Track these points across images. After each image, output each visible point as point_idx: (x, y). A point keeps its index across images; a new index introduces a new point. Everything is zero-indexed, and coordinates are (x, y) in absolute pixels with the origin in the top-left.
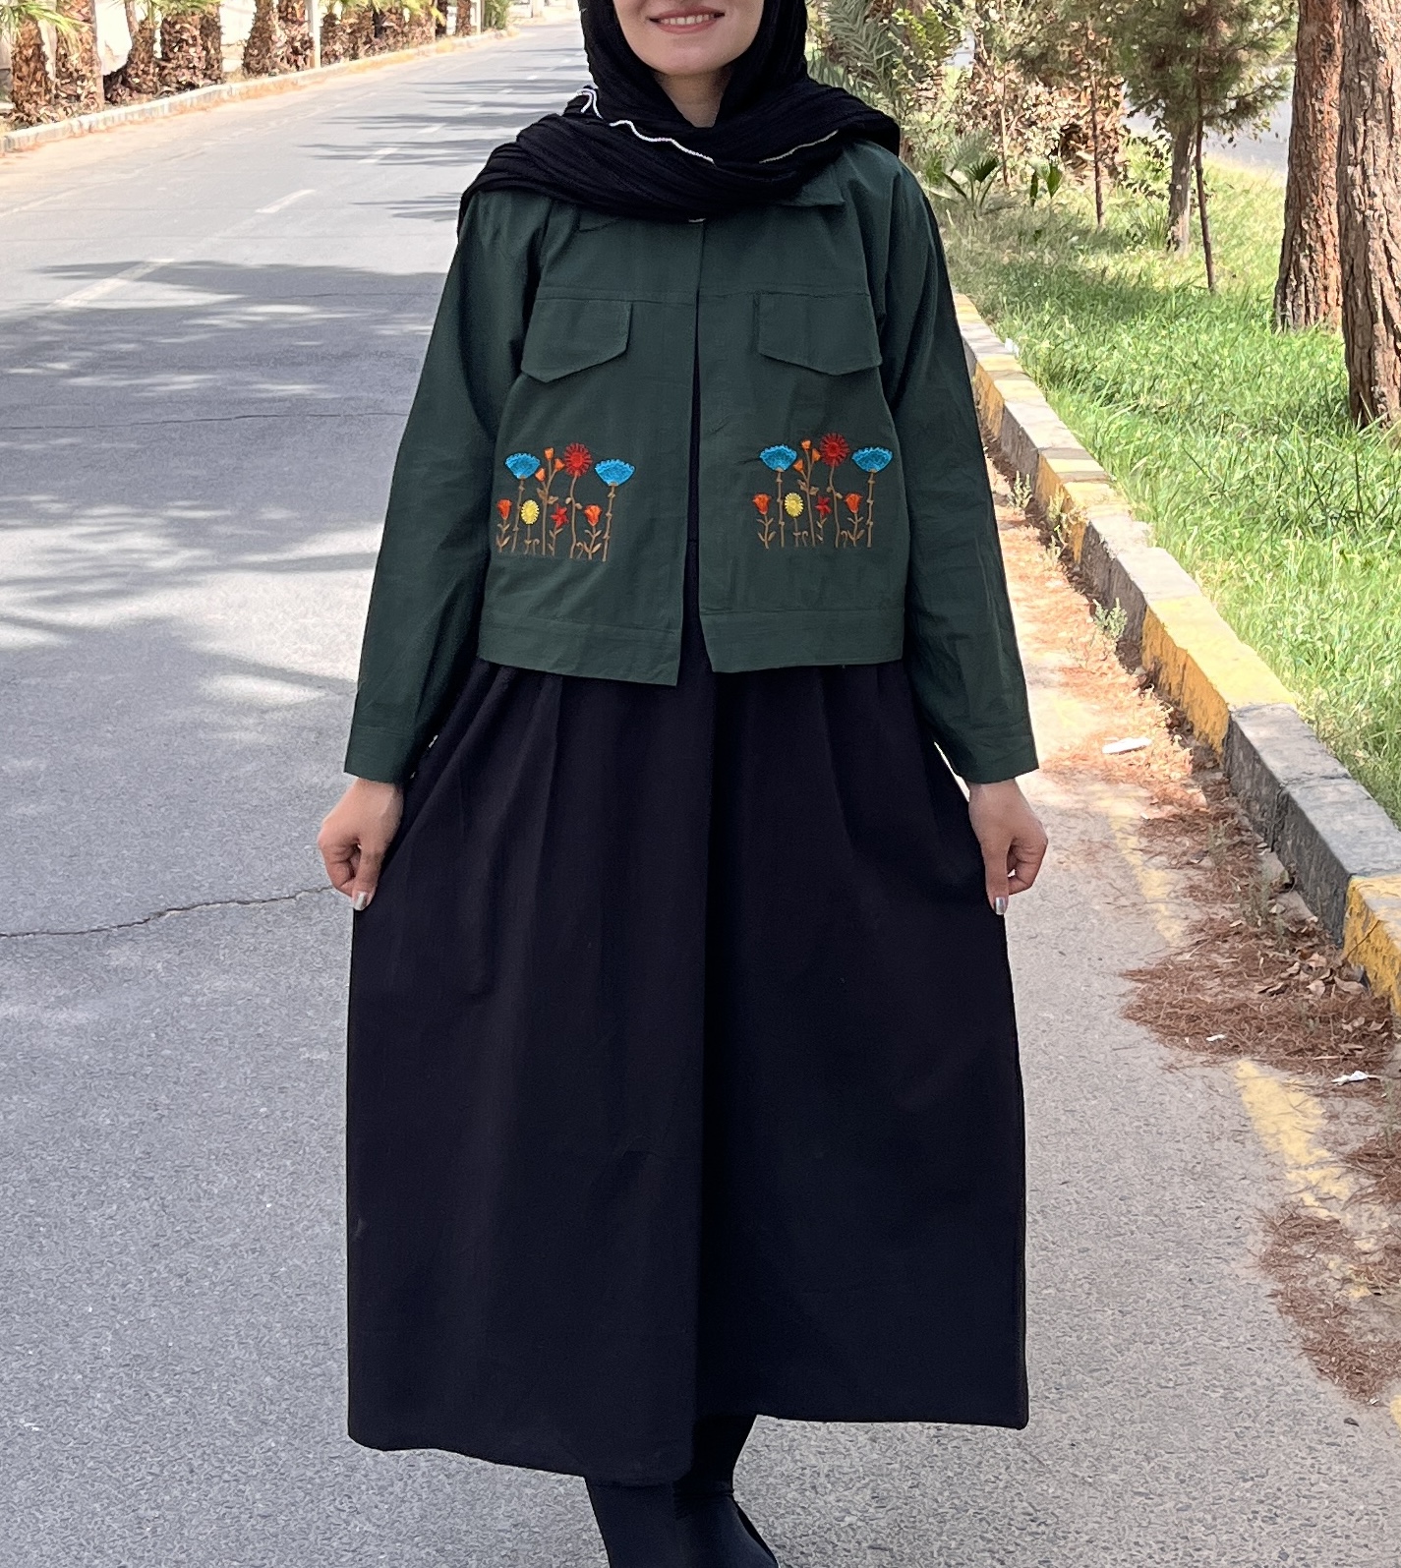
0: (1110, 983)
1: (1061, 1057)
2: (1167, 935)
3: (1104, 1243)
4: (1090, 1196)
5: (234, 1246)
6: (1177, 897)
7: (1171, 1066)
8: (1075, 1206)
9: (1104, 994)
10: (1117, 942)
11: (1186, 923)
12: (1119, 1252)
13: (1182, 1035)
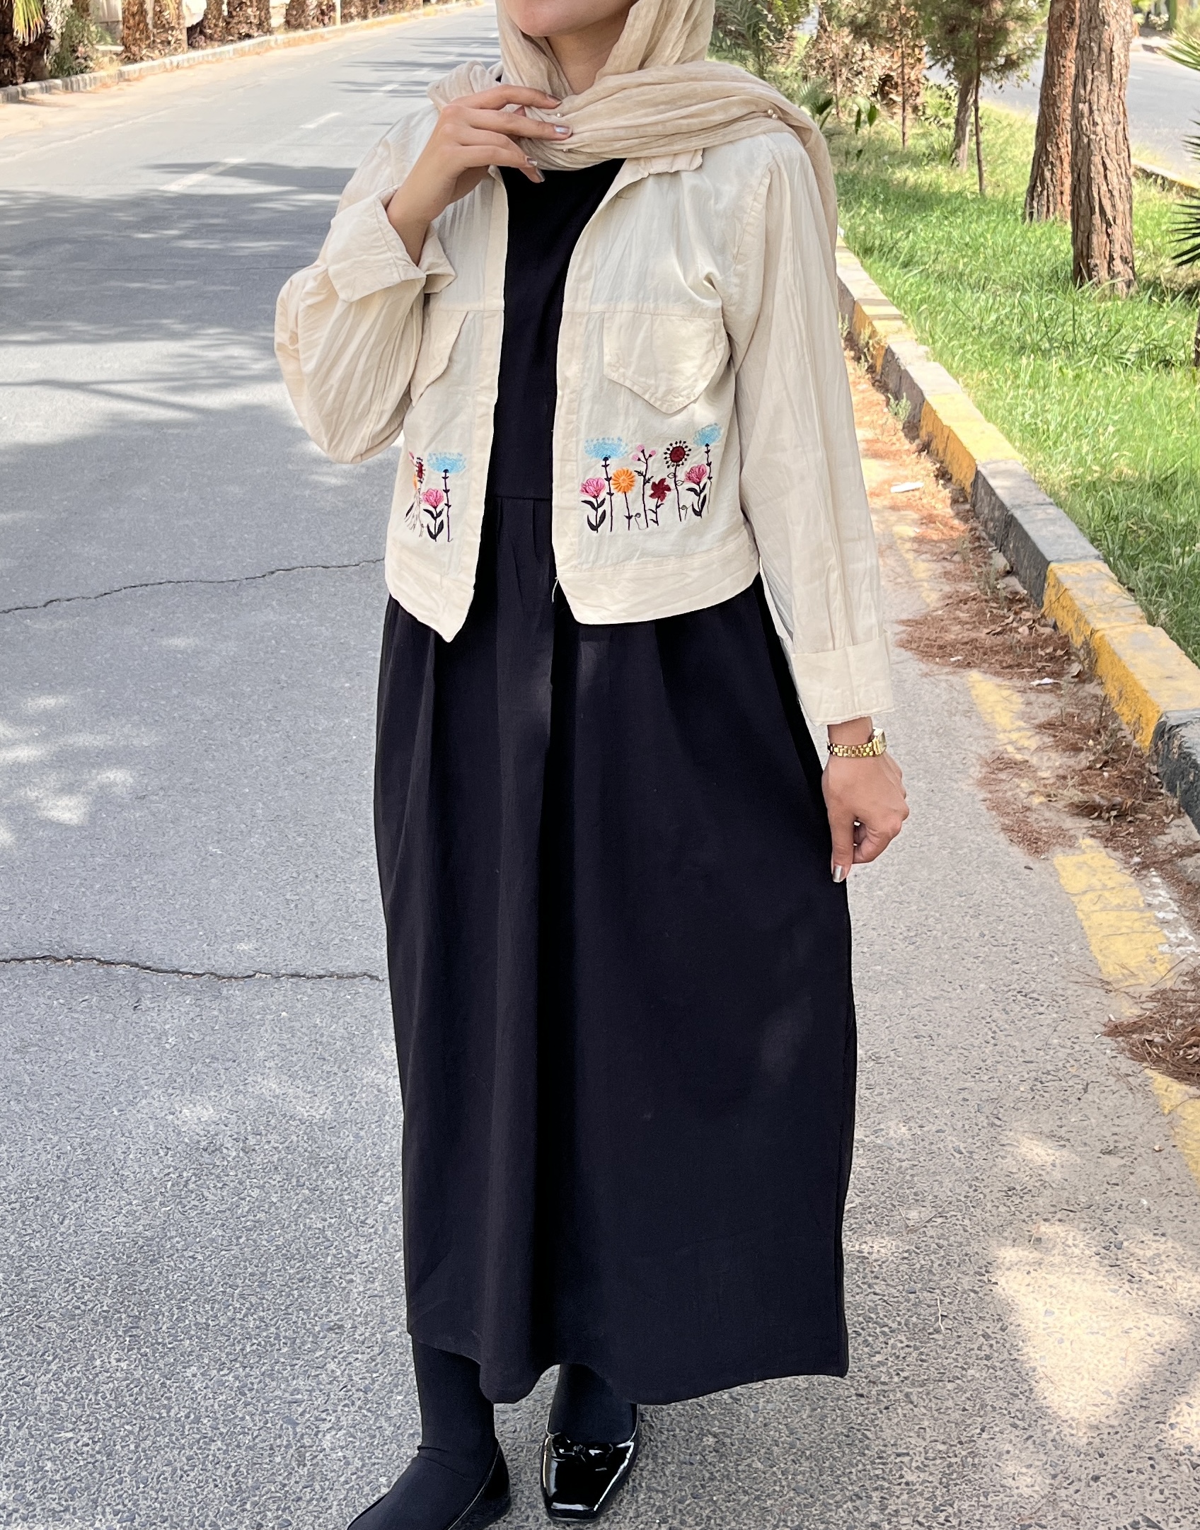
2: (928, 600)
6: (935, 578)
7: (927, 674)
10: (895, 604)
11: (940, 593)
13: (934, 656)
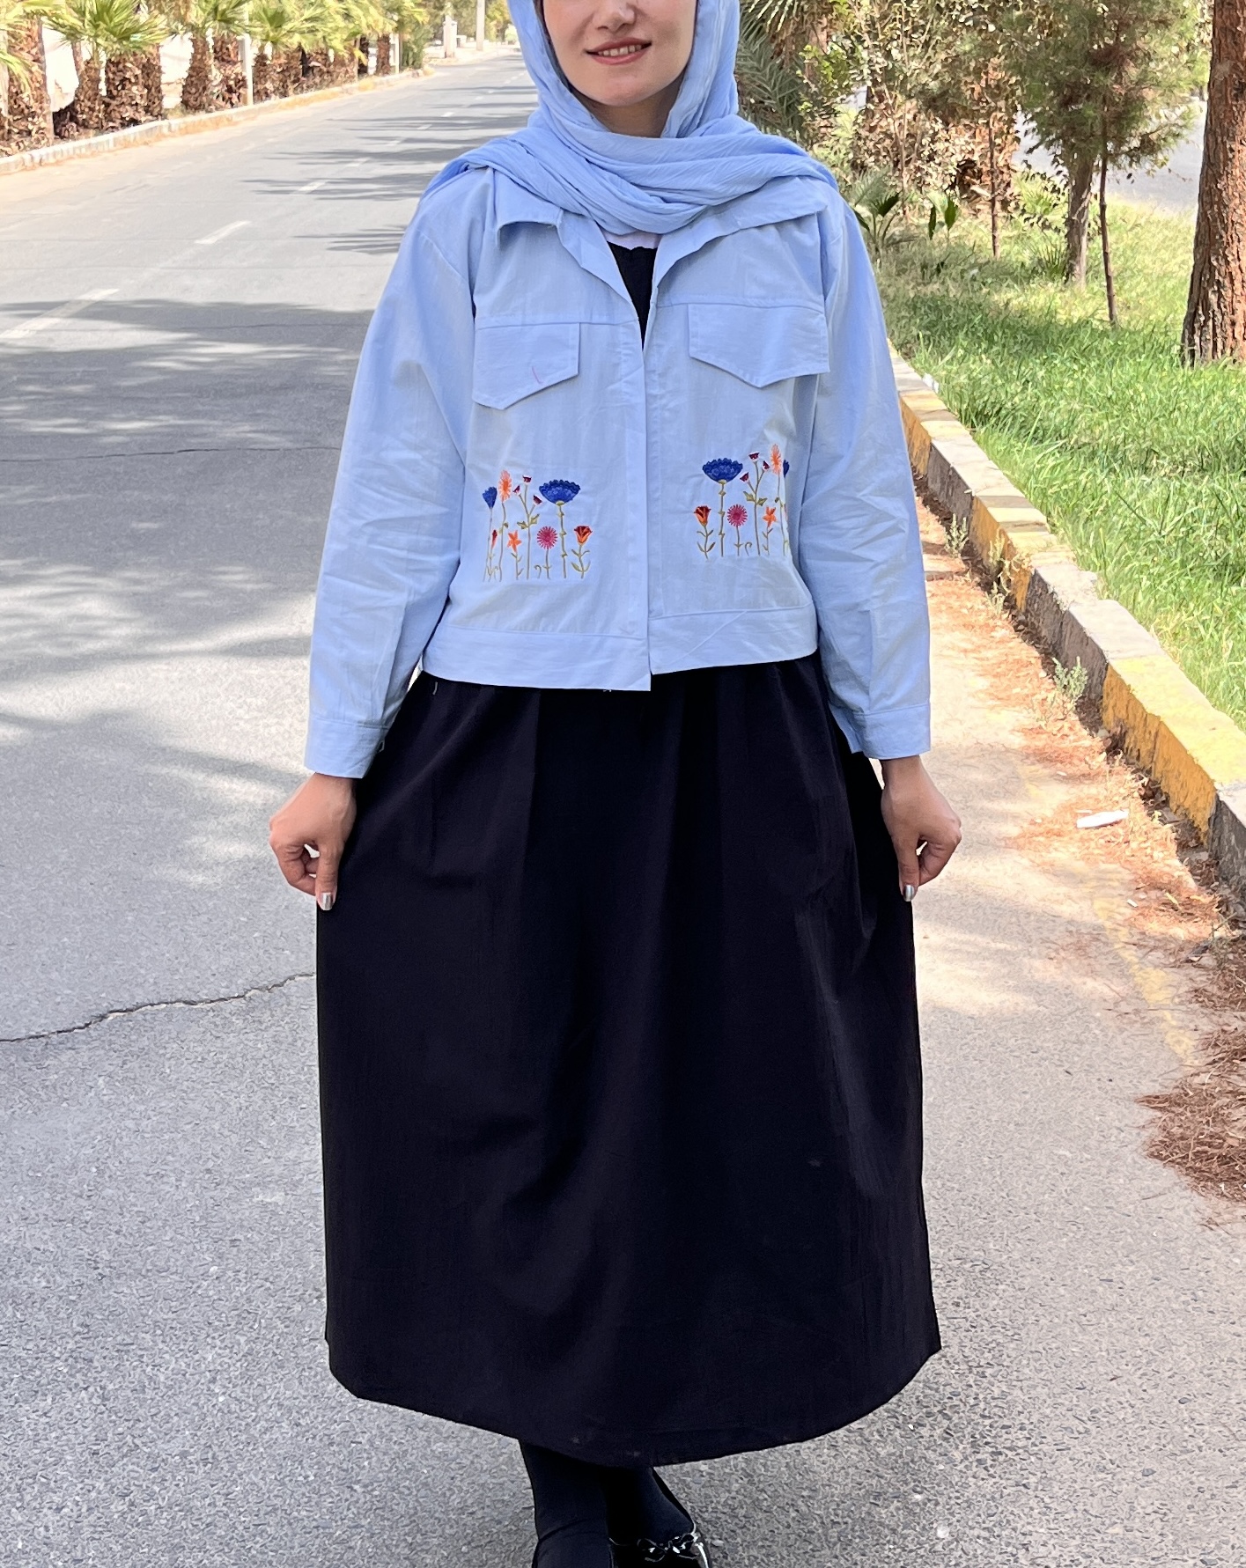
0: (1126, 1112)
1: (1086, 1208)
3: (1169, 1462)
4: (1146, 1396)
5: (184, 1455)
6: (1181, 1003)
7: (1210, 1221)
8: (1130, 1410)
9: (1121, 1125)
10: (1125, 1059)
11: (1196, 1035)
12: (1189, 1475)
13: (1215, 1179)
